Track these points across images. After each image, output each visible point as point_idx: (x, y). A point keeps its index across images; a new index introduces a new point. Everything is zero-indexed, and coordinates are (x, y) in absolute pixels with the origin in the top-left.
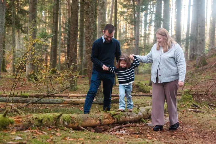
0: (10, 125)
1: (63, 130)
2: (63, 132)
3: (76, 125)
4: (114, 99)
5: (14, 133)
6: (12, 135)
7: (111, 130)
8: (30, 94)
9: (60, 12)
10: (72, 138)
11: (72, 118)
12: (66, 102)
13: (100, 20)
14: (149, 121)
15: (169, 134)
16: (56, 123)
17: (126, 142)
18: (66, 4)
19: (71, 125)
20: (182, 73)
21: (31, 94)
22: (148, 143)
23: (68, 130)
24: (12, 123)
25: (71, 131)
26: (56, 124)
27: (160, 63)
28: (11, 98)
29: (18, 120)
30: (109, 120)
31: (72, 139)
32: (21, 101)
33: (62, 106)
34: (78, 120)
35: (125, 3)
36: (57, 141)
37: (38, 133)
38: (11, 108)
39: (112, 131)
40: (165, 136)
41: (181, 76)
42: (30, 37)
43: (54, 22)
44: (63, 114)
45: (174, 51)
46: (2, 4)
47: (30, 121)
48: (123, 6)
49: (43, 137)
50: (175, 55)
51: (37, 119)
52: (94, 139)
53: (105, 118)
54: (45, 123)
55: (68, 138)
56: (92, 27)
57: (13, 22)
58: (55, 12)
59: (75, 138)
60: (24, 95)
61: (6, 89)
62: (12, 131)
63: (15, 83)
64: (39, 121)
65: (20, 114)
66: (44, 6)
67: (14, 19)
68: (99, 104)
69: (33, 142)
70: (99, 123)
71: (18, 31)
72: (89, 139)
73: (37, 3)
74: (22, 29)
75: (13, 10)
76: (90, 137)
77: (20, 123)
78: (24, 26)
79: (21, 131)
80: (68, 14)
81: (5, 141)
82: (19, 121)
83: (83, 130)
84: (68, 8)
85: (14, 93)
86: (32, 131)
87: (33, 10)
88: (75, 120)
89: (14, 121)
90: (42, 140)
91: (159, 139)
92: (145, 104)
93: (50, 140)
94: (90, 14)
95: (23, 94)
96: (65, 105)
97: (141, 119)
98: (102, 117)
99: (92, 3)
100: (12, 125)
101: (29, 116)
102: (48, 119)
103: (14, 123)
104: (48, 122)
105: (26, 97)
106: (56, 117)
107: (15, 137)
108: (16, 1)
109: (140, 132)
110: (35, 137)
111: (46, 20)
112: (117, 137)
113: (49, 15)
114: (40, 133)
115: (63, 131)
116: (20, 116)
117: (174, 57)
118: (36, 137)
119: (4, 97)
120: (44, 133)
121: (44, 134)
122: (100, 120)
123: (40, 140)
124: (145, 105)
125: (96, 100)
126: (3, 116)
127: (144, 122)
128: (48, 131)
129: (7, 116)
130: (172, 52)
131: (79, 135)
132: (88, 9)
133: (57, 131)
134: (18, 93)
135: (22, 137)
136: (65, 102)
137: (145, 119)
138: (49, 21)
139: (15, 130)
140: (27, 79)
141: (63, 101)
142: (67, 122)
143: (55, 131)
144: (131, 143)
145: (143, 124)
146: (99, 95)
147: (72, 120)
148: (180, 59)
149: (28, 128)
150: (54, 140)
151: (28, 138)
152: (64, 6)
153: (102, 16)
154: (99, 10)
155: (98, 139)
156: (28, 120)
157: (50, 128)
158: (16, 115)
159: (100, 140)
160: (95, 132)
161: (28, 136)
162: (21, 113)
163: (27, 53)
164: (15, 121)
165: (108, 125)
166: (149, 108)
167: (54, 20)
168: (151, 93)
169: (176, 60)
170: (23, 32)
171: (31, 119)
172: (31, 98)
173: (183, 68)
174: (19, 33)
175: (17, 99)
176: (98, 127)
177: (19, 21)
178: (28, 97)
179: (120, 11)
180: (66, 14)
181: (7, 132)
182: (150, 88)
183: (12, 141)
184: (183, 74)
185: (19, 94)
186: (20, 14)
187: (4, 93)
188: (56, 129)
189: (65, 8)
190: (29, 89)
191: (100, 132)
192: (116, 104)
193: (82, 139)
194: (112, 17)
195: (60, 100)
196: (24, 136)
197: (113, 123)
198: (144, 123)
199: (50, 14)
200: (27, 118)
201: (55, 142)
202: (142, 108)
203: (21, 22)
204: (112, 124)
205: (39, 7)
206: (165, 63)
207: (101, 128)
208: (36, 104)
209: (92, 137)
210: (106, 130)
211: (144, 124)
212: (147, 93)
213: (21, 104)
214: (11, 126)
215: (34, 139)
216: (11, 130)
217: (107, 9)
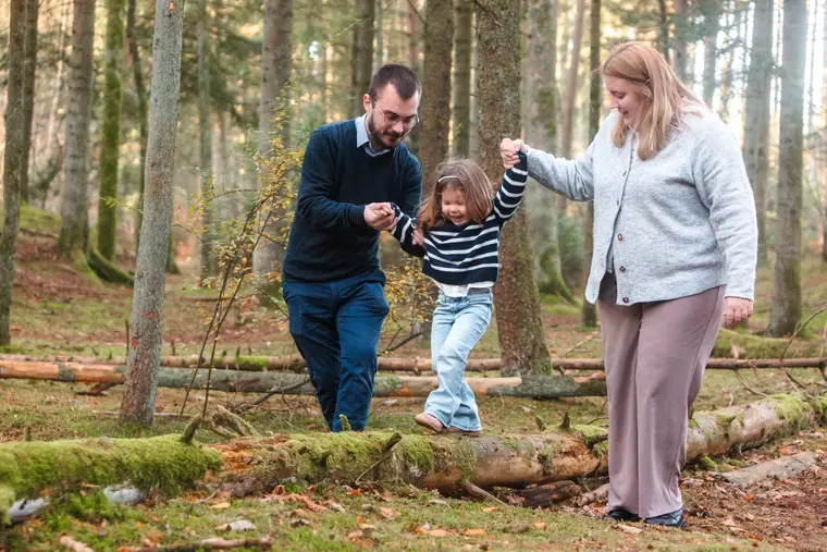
0: (208, 475)
1: (403, 495)
2: (406, 504)
3: (451, 478)
4: (592, 379)
5: (227, 505)
6: (216, 512)
7: (585, 499)
8: (270, 359)
9: (380, 44)
10: (440, 527)
11: (436, 449)
12: (409, 387)
13: (533, 75)
14: (730, 463)
15: (812, 516)
16: (377, 468)
17: (650, 547)
18: (402, 15)
19: (432, 476)
20: (740, 256)
21: (276, 358)
22: (734, 549)
23: (424, 498)
24: (215, 467)
25: (436, 501)
26: (377, 473)
27: (625, 208)
28: (202, 374)
29: (236, 455)
30: (579, 460)
31: (441, 533)
32: (238, 383)
33: (393, 405)
34: (459, 459)
35: (629, 7)
36: (388, 539)
37: (312, 505)
38: (201, 408)
39: (588, 503)
40: (797, 524)
41: (734, 272)
42: (274, 141)
43: (355, 83)
44: (404, 436)
45: (691, 147)
46: (170, 16)
47: (282, 462)
48: (622, 18)
49: (332, 522)
50: (697, 170)
51: (305, 455)
52: (526, 530)
53: (564, 450)
54: (338, 469)
55: (427, 526)
56: (508, 101)
57: (204, 84)
58: (360, 44)
59: (451, 527)
60: (247, 363)
61: (180, 336)
62: (215, 496)
63: (218, 315)
64: (313, 460)
65: (244, 432)
66: (316, 23)
67: (206, 72)
68: (535, 398)
69: (297, 539)
70: (538, 472)
71: (221, 120)
72: (505, 531)
73: (294, 12)
74: (234, 113)
75: (200, 38)
76: (507, 525)
77: (242, 467)
78: (240, 99)
79: (248, 500)
80: (407, 52)
81: (193, 533)
82: (242, 458)
83: (480, 498)
84: (406, 29)
85: (213, 354)
86: (290, 499)
87: (280, 37)
88: (450, 460)
89: (221, 458)
90: (328, 533)
91: (776, 536)
92: (714, 399)
93: (361, 534)
94: (499, 53)
95: (245, 357)
96: (404, 400)
97: (700, 455)
98: (550, 446)
99: (506, 8)
100: (214, 474)
101: (278, 440)
102: (349, 453)
103: (223, 468)
104: (347, 464)
105: (256, 368)
106: (379, 447)
107: (229, 519)
108: (213, 3)
109: (696, 507)
110: (303, 520)
111: (323, 75)
112: (613, 527)
113: (337, 57)
114: (319, 507)
115: (405, 499)
116: (243, 442)
117: (690, 179)
118: (307, 522)
119: (176, 370)
120: (335, 505)
121: (336, 510)
122: (543, 459)
123: (321, 532)
124: (711, 402)
125: (523, 383)
126: (182, 440)
127: (712, 468)
128: (349, 500)
129: (195, 442)
130: (679, 153)
131: (467, 514)
132: (492, 32)
133: (381, 500)
134: (225, 354)
135: (253, 521)
136: (406, 390)
137: (716, 457)
138: (337, 78)
139: (227, 494)
140: (257, 301)
141: (399, 386)
142: (421, 467)
143: (375, 498)
144: (667, 549)
145: (708, 478)
146: (534, 363)
147: (436, 457)
148: (724, 189)
149: (273, 488)
150: (375, 535)
151: (275, 523)
152: (393, 20)
153: (542, 57)
154: (530, 37)
155: (542, 532)
156: (275, 455)
157: (353, 486)
158: (228, 437)
159: (547, 537)
160: (525, 505)
161: (276, 516)
162: (248, 430)
163: (263, 202)
164: (227, 459)
165: (575, 478)
166: (732, 415)
167: (354, 78)
168: (736, 355)
169: (703, 196)
170: (240, 121)
171: (285, 453)
172: (276, 374)
173: (740, 232)
174: (222, 127)
175: (224, 378)
176: (533, 485)
177: (224, 82)
178: (265, 369)
179: (608, 39)
180: (400, 51)
181: (197, 501)
182: (729, 338)
183: (219, 533)
184: (743, 261)
185: (230, 358)
186: (227, 53)
187: (174, 354)
188: (377, 494)
189: (398, 27)
190: (265, 338)
191: (544, 507)
192: (598, 398)
193: (481, 532)
194: (577, 59)
195: (385, 383)
196: (260, 518)
197: (594, 472)
198: (714, 473)
199: (340, 52)
200: (271, 449)
201: (377, 542)
202: (701, 413)
203: (232, 85)
204: (588, 476)
205: (298, 27)
206: (645, 207)
207: (546, 491)
208: (294, 397)
209: (518, 524)
210: (565, 498)
211: (711, 476)
212: (721, 356)
213: (239, 398)
214: (212, 478)
215: (300, 529)
216: (213, 495)
217: (560, 31)
